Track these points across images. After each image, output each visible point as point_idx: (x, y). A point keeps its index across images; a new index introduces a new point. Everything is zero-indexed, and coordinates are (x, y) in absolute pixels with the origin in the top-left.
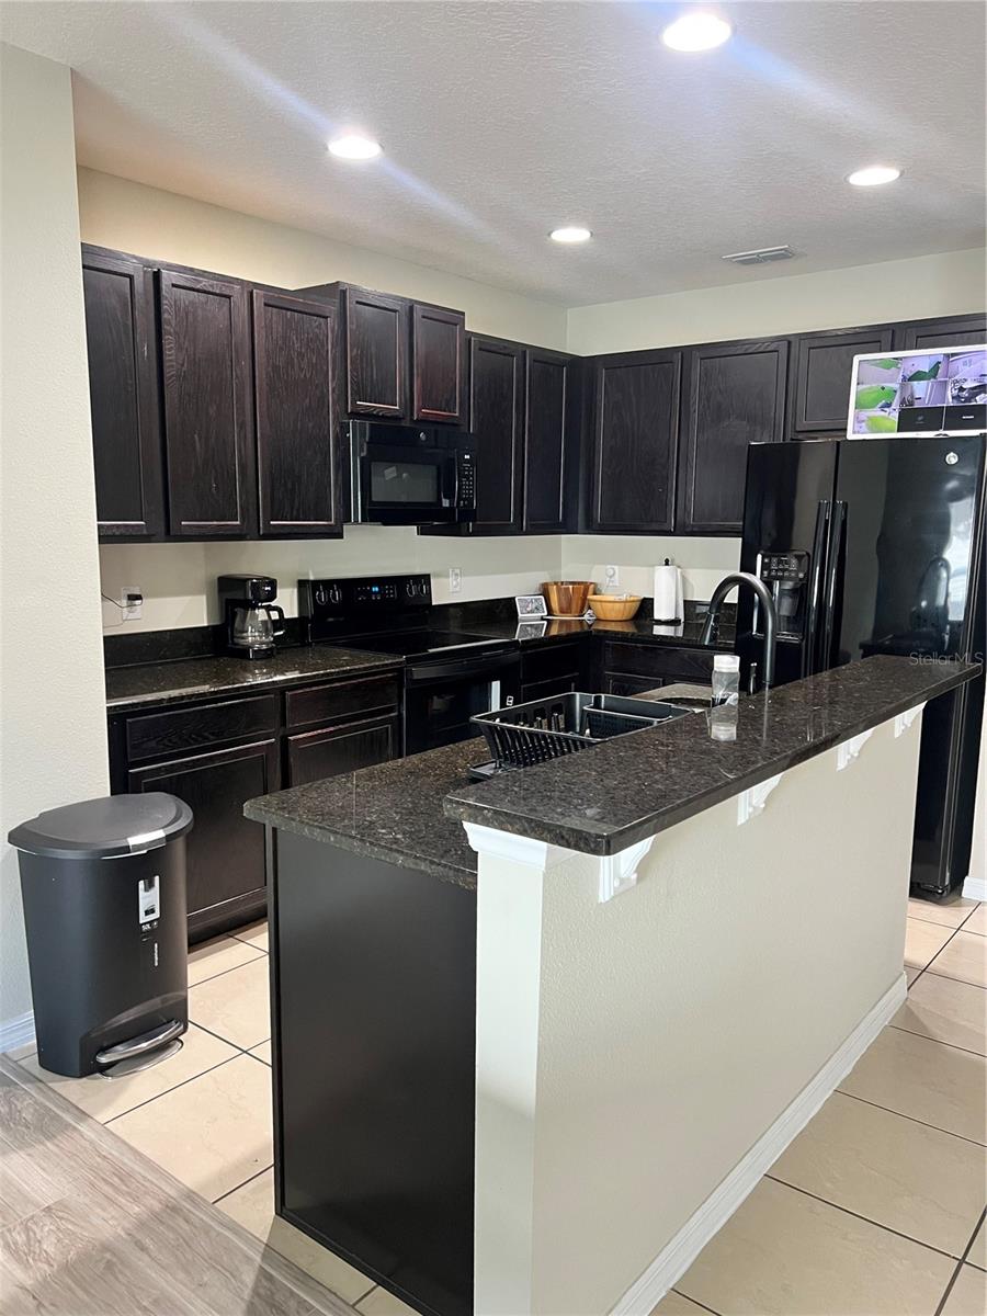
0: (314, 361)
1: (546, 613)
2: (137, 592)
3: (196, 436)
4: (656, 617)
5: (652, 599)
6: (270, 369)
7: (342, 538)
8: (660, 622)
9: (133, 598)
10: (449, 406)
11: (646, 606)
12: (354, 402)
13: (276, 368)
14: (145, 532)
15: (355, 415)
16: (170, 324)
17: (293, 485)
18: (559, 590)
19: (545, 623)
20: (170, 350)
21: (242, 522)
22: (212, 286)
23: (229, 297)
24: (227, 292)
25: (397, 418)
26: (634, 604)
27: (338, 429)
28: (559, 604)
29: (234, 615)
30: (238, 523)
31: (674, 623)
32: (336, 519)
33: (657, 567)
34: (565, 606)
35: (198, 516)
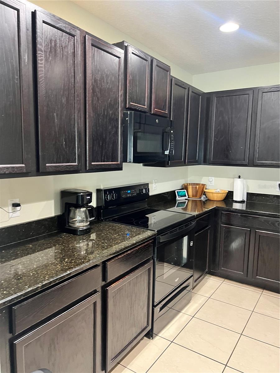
0: (113, 80)
1: (187, 197)
2: (17, 201)
3: (55, 114)
4: (235, 199)
5: (233, 192)
6: (93, 81)
7: (122, 170)
8: (236, 202)
9: (16, 205)
10: (164, 109)
11: (230, 194)
12: (129, 103)
13: (96, 81)
14: (25, 171)
15: (129, 109)
16: (41, 45)
17: (102, 144)
18: (192, 187)
19: (187, 201)
20: (41, 60)
21: (79, 163)
22: (65, 27)
23: (74, 36)
24: (73, 33)
25: (145, 112)
26: (224, 194)
27: (123, 116)
28: (192, 193)
29: (69, 212)
30: (76, 164)
31: (242, 202)
32: (120, 161)
33: (235, 179)
34: (194, 194)
35: (55, 160)
